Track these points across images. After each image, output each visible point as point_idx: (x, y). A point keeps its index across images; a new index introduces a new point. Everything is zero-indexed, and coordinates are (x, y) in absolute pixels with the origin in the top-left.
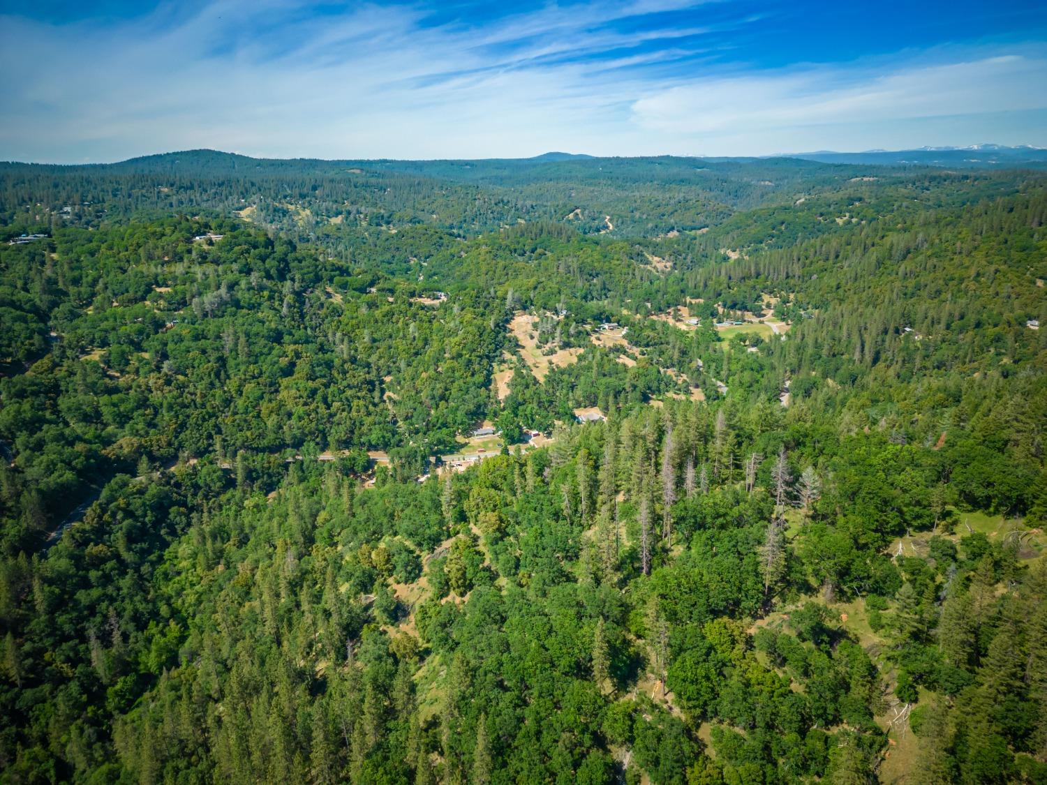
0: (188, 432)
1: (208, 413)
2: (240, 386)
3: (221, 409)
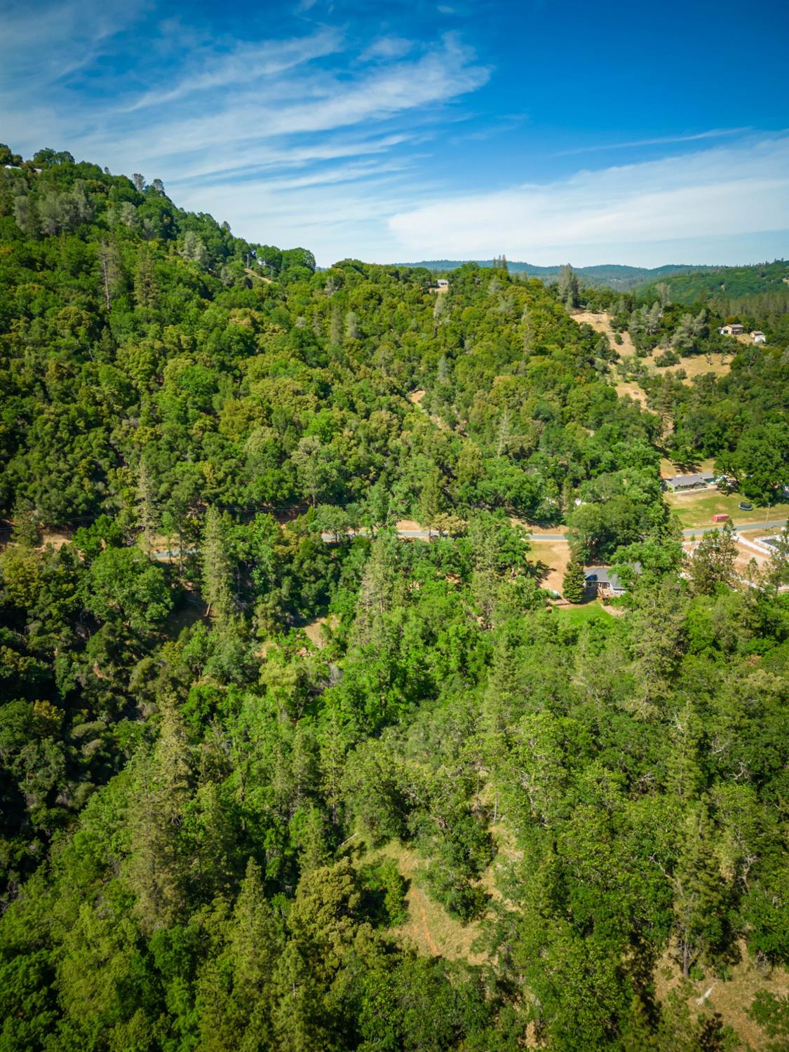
0: (35, 455)
1: (81, 413)
2: (154, 363)
3: (117, 408)
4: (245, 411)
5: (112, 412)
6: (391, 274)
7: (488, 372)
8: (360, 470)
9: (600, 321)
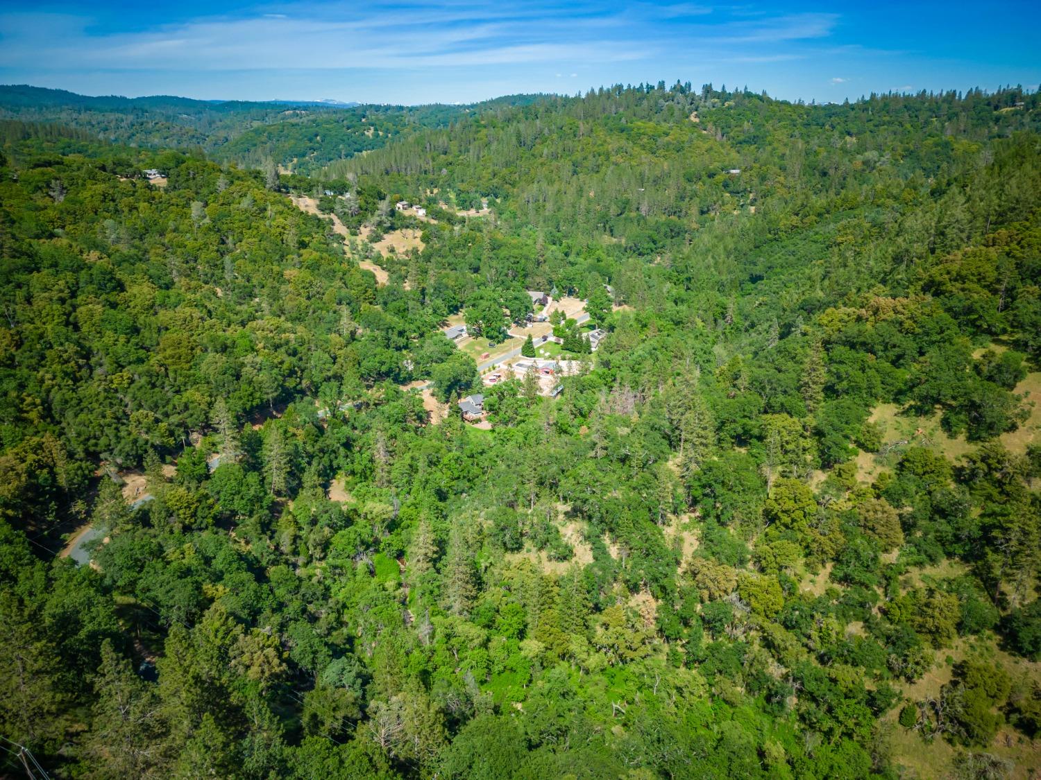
3: (81, 361)
4: (185, 343)
5: (80, 367)
6: (100, 168)
7: (276, 268)
8: (292, 373)
9: (308, 204)
